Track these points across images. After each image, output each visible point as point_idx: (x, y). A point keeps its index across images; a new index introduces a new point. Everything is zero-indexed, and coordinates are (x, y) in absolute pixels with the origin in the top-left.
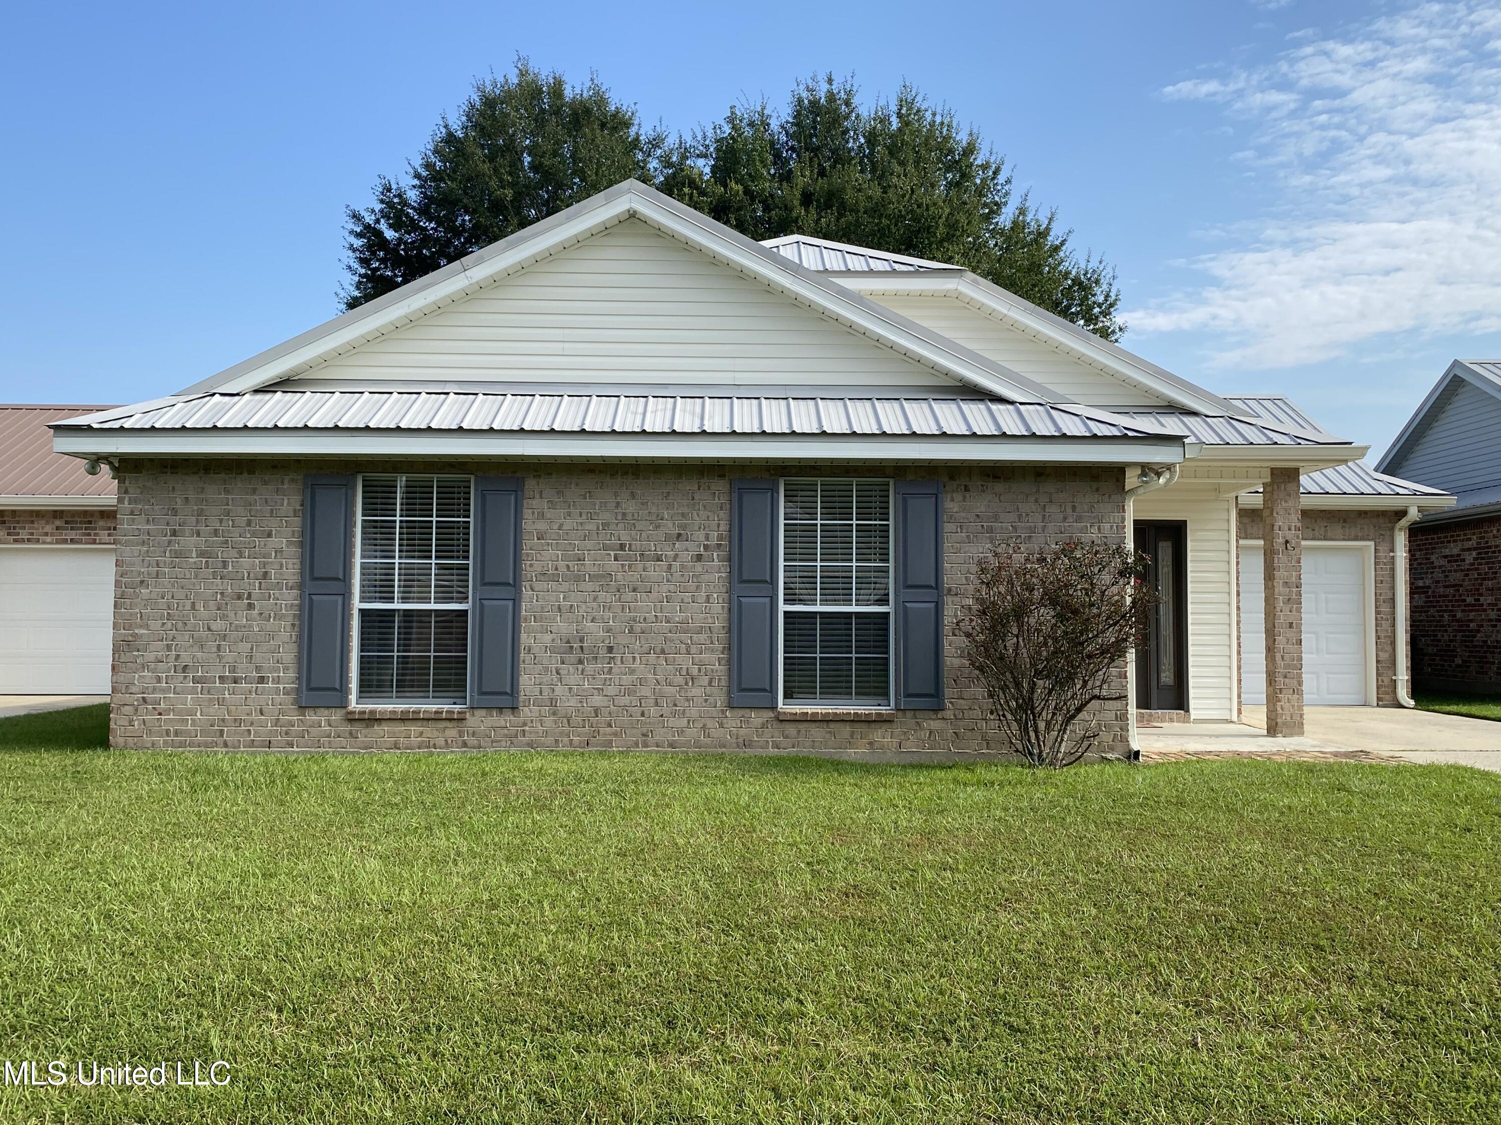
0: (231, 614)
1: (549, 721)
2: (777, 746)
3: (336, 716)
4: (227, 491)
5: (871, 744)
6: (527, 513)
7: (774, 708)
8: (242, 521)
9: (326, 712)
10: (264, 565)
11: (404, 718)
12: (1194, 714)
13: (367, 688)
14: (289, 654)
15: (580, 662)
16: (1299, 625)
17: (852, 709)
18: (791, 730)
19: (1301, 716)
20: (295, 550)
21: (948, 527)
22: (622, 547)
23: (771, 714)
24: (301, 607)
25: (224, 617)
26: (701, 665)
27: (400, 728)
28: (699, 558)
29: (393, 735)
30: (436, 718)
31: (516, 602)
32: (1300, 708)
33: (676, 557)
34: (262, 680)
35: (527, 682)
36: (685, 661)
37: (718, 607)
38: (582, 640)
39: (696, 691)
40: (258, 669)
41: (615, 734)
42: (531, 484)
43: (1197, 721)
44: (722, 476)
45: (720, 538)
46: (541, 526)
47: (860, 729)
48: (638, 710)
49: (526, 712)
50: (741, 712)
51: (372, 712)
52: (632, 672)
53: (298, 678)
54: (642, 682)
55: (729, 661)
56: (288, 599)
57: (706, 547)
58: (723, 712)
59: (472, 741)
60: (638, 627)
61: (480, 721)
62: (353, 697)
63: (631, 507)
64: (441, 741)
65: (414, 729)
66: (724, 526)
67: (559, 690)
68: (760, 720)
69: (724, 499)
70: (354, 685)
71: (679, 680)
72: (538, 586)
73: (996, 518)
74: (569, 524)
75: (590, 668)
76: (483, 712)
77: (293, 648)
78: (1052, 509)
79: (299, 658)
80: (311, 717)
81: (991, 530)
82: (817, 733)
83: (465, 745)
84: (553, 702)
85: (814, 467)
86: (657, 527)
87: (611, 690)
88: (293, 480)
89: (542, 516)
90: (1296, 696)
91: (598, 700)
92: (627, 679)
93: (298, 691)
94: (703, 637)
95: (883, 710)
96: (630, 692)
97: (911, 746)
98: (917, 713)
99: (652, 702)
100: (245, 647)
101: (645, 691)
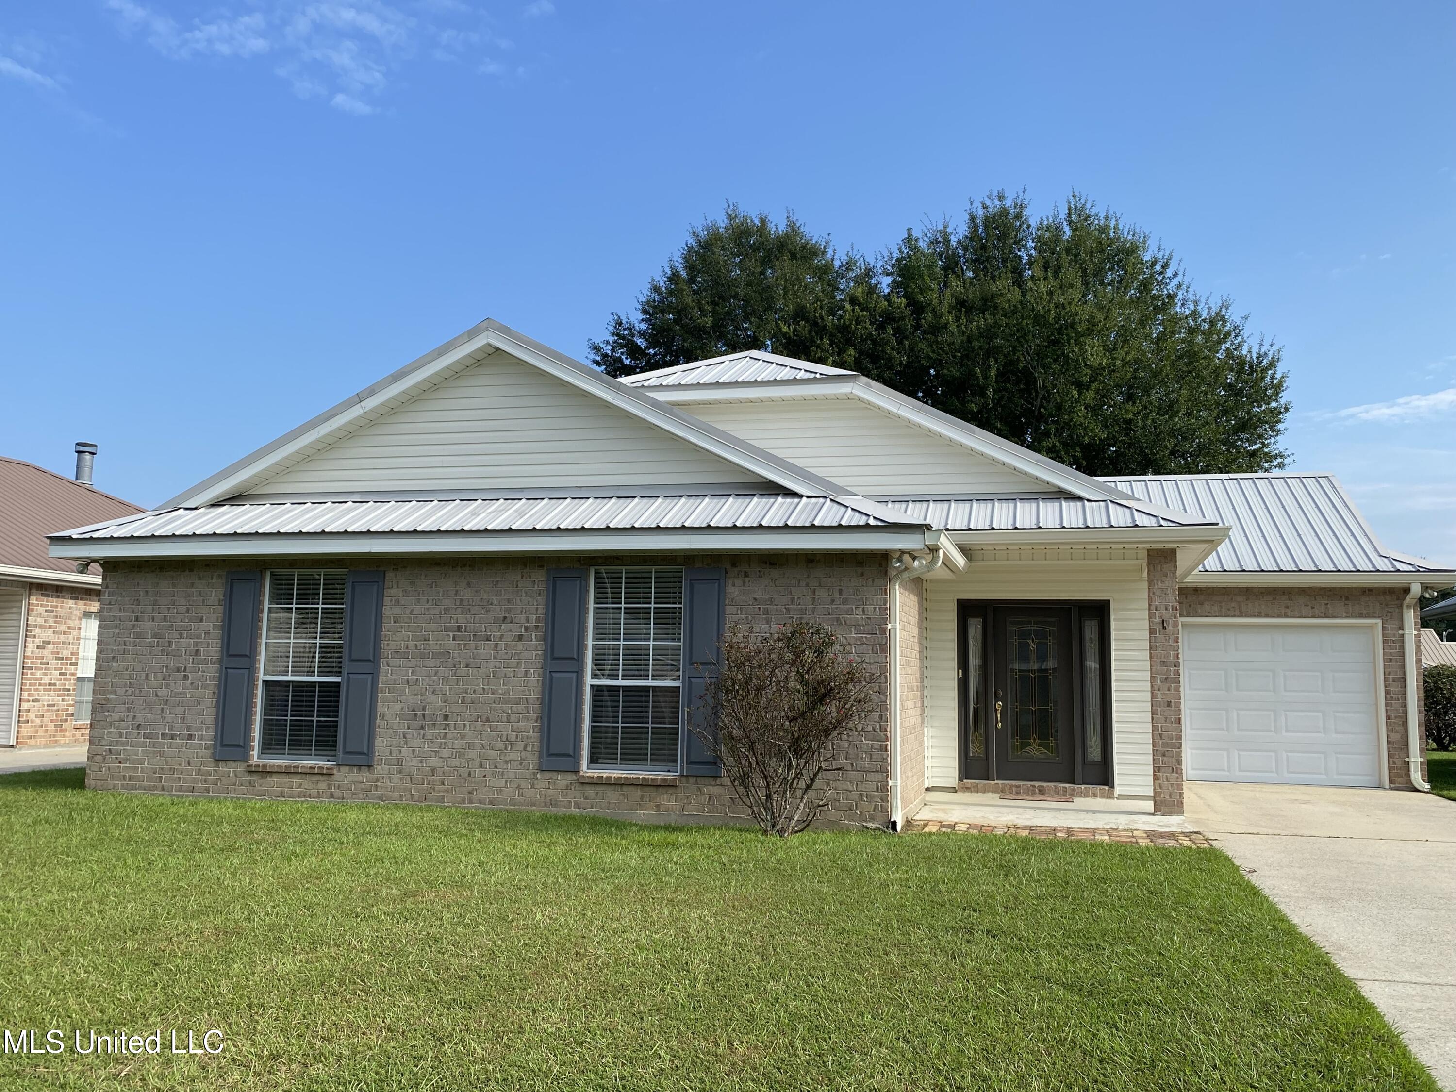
0: (172, 684)
1: (396, 778)
2: (577, 805)
3: (241, 767)
4: (174, 586)
5: (657, 806)
6: (387, 600)
7: (577, 772)
8: (183, 609)
9: (234, 764)
10: (196, 644)
11: (288, 772)
12: (1118, 791)
13: (267, 747)
14: (209, 716)
15: (422, 728)
16: (1178, 704)
17: (642, 775)
18: (591, 791)
19: (1181, 794)
20: (218, 632)
21: (729, 609)
22: (459, 629)
23: (574, 777)
24: (220, 677)
25: (167, 686)
26: (518, 731)
27: (285, 780)
28: (520, 638)
29: (280, 785)
30: (310, 773)
31: (374, 675)
32: (1180, 787)
33: (501, 638)
34: (190, 737)
35: (381, 744)
36: (507, 729)
37: (534, 680)
38: (424, 709)
39: (513, 755)
40: (189, 728)
41: (447, 791)
42: (390, 575)
43: (1120, 797)
44: (541, 566)
45: (538, 620)
46: (397, 611)
47: (649, 792)
48: (467, 770)
49: (379, 769)
50: (548, 775)
51: (265, 766)
52: (463, 737)
53: (215, 736)
54: (470, 746)
55: (541, 730)
56: (211, 671)
57: (526, 629)
58: (534, 774)
59: (337, 793)
60: (469, 698)
61: (346, 777)
62: (255, 753)
63: (467, 594)
64: (314, 792)
65: (296, 781)
66: (541, 610)
67: (404, 751)
68: (565, 783)
69: (542, 587)
70: (256, 743)
71: (500, 745)
72: (393, 662)
73: (771, 601)
74: (418, 609)
75: (429, 732)
76: (347, 769)
77: (213, 711)
78: (822, 593)
79: (217, 719)
80: (223, 768)
81: (767, 612)
82: (613, 795)
83: (332, 796)
84: (399, 762)
85: (617, 558)
86: (487, 611)
87: (445, 753)
88: (219, 576)
89: (398, 603)
90: (1175, 774)
91: (434, 761)
92: (458, 743)
93: (215, 745)
94: (521, 707)
95: (670, 776)
96: (461, 755)
97: (692, 810)
98: (699, 779)
99: (477, 764)
100: (180, 710)
101: (472, 754)
